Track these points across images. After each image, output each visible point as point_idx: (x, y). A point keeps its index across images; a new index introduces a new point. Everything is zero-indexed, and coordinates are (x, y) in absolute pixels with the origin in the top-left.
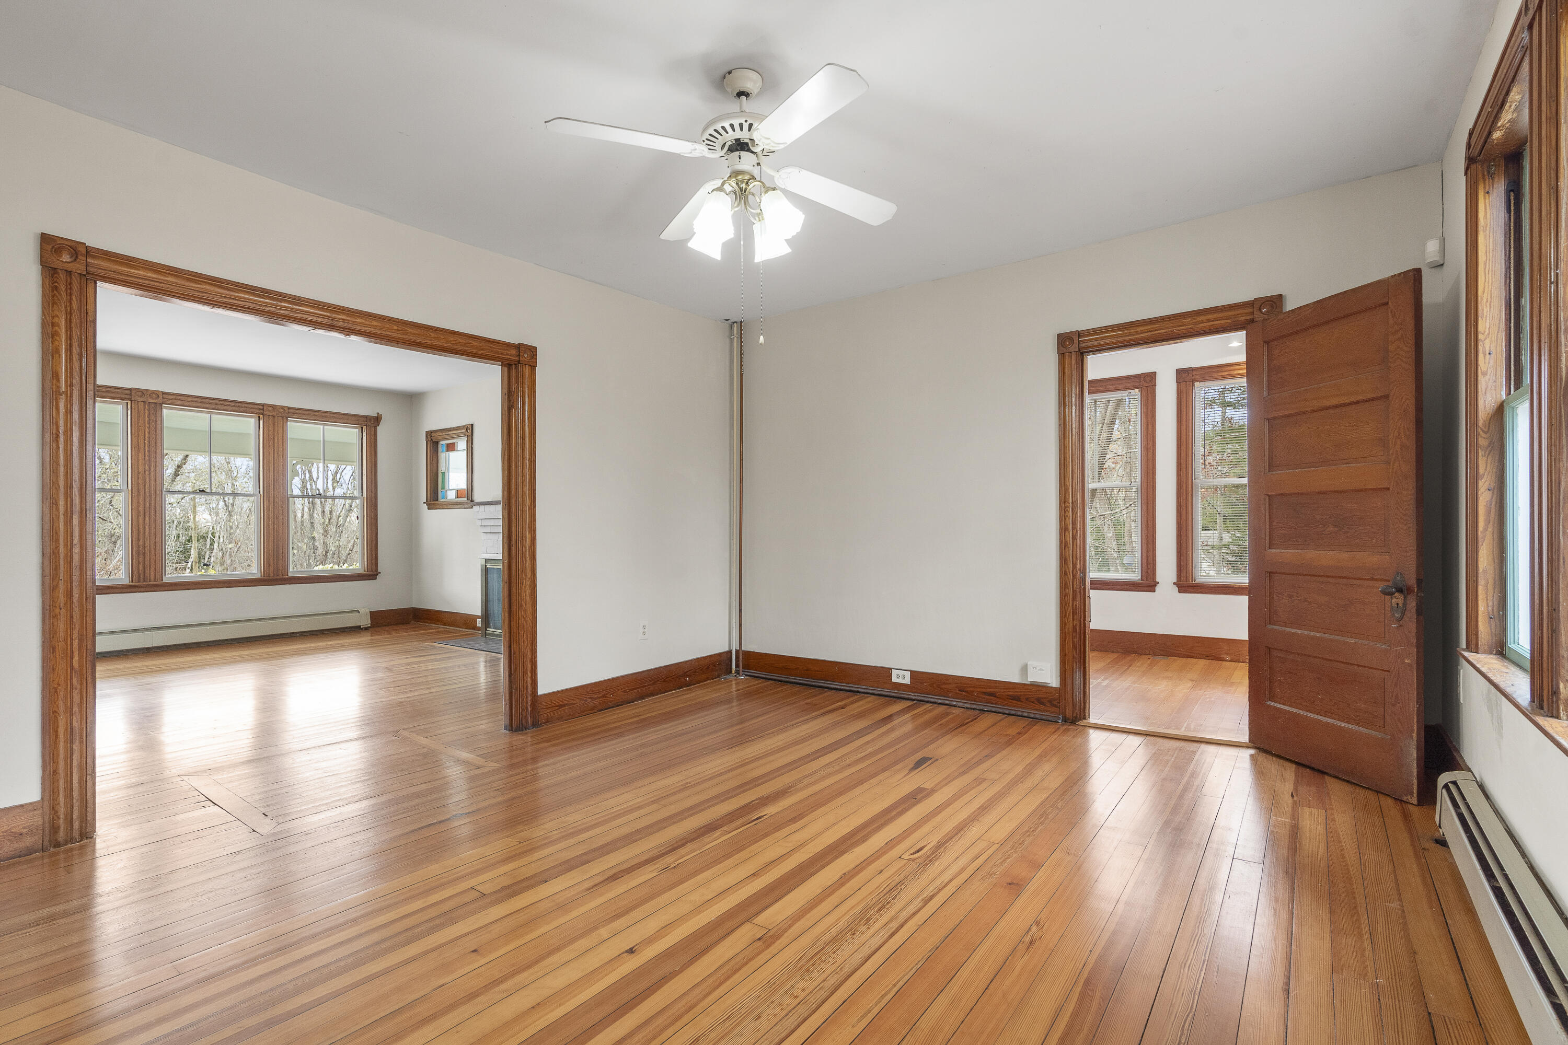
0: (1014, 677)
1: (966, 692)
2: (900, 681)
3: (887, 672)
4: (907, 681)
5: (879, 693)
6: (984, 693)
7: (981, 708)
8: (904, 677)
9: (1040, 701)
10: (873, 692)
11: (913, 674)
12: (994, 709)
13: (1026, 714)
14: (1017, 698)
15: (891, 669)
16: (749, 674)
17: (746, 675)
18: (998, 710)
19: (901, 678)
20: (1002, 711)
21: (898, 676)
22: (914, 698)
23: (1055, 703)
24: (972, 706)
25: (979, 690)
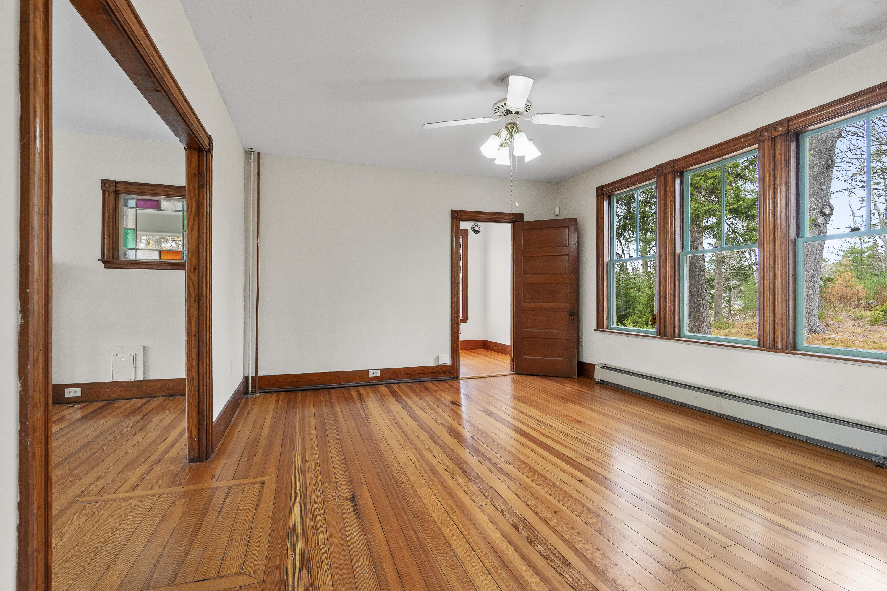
0: (431, 363)
1: (410, 374)
2: (375, 375)
3: (367, 372)
4: (378, 375)
5: (362, 384)
6: (419, 373)
7: (418, 381)
8: (377, 373)
9: (444, 372)
10: (358, 385)
11: (382, 371)
12: (424, 380)
13: (438, 379)
14: (434, 373)
15: (369, 370)
16: (262, 391)
17: (260, 392)
18: (426, 380)
19: (375, 374)
20: (428, 380)
21: (373, 373)
22: (383, 383)
23: (450, 372)
24: (414, 381)
25: (416, 372)
